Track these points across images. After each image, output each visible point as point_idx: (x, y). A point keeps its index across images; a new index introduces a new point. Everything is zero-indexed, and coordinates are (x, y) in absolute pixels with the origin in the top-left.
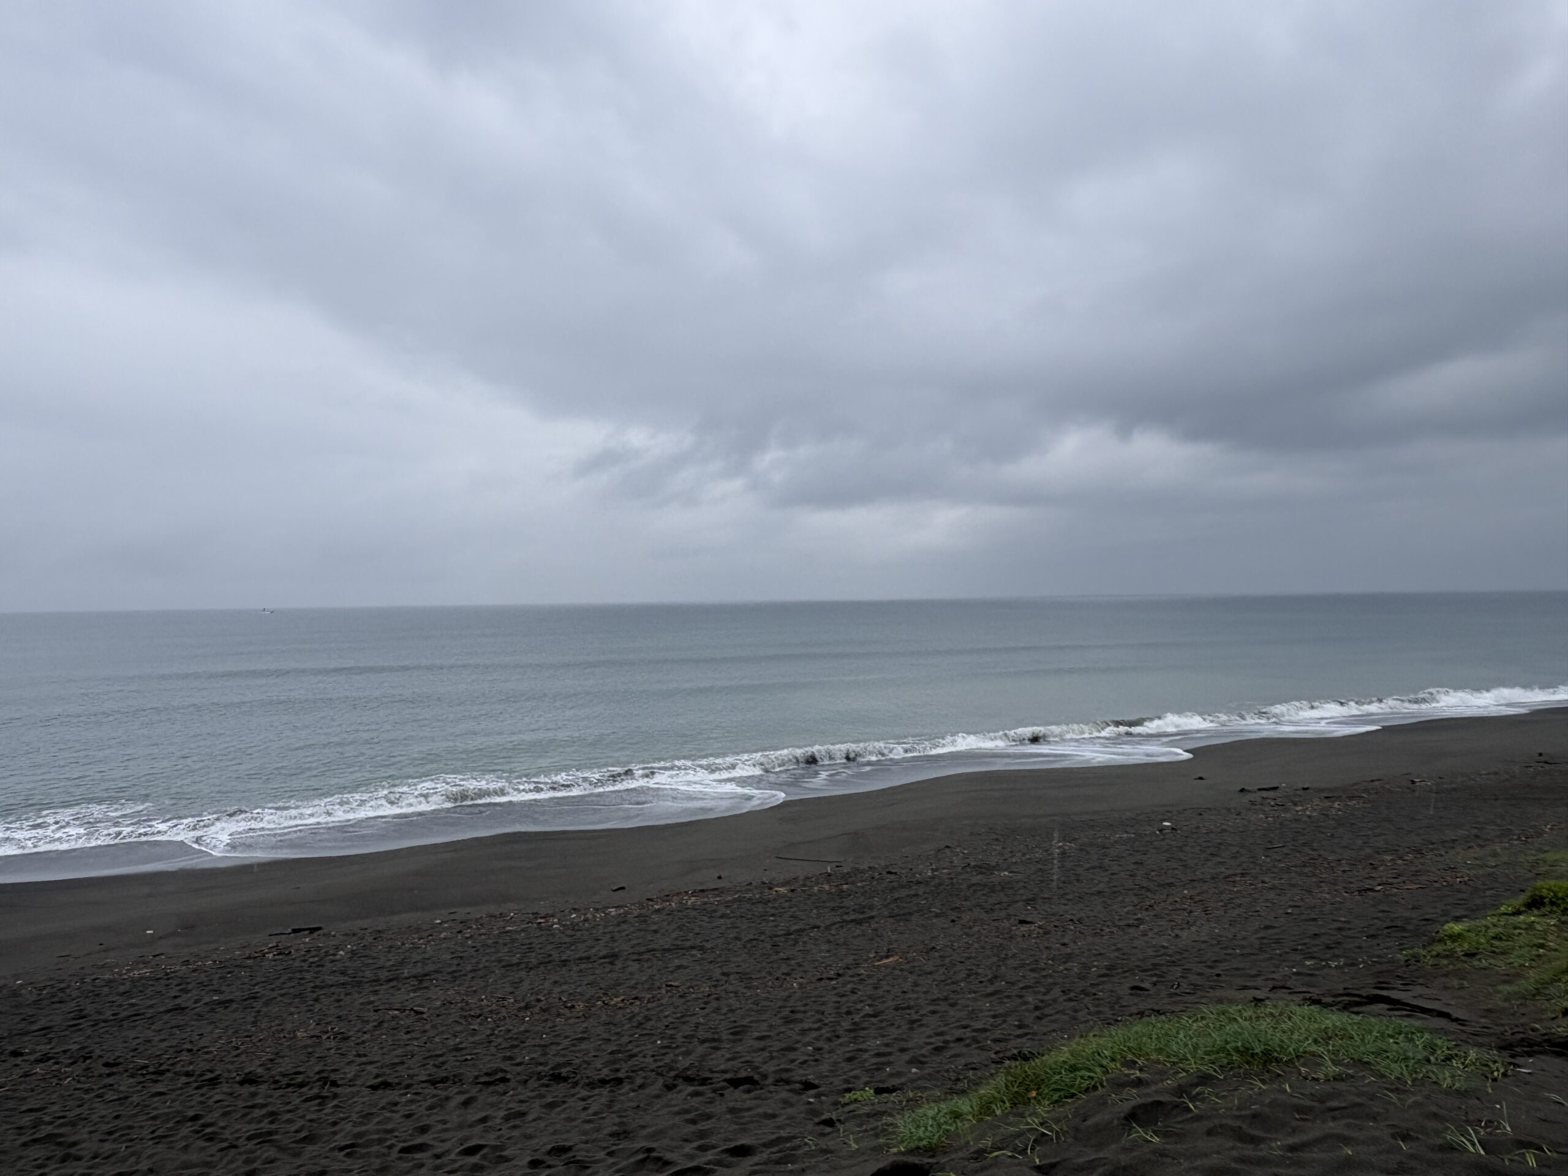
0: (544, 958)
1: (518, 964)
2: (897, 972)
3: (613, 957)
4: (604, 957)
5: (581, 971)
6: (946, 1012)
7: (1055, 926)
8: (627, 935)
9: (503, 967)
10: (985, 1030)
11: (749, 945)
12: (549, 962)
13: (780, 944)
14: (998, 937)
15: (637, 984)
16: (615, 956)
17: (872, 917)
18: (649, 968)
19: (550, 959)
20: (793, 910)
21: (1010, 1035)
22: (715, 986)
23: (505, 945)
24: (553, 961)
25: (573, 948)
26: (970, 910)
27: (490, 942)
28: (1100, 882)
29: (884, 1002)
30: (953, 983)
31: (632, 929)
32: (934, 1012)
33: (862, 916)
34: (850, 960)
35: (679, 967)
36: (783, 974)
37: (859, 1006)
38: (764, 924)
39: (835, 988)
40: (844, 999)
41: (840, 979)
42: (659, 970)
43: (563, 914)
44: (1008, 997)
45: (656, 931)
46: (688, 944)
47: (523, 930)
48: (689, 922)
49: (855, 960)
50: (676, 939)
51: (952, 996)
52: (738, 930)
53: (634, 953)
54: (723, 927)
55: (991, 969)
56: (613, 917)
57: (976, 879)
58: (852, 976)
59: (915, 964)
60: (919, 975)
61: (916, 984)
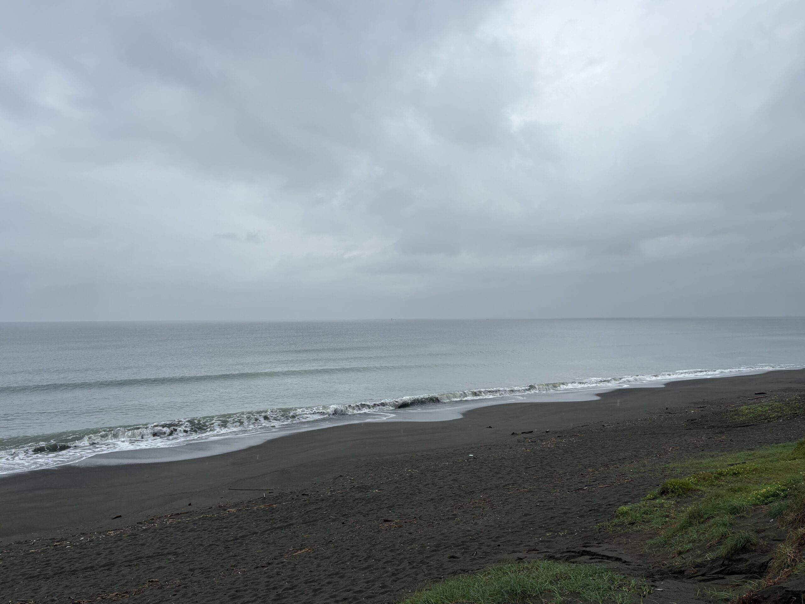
0: (58, 570)
1: (38, 576)
2: (307, 559)
3: (110, 565)
4: (104, 566)
5: (86, 577)
6: (338, 582)
7: (405, 522)
8: (122, 549)
9: (26, 579)
10: (360, 592)
11: (209, 549)
12: (61, 573)
13: (230, 546)
14: (370, 532)
15: (127, 582)
16: (113, 564)
17: (292, 524)
18: (137, 570)
19: (63, 570)
20: (240, 523)
21: (376, 593)
22: (184, 579)
23: (29, 562)
24: (64, 572)
25: (81, 561)
26: (354, 515)
27: (16, 562)
28: (432, 493)
29: (297, 579)
30: (342, 563)
31: (125, 544)
32: (329, 583)
33: (286, 524)
34: (277, 553)
35: (158, 568)
36: (232, 566)
37: (281, 584)
38: (220, 534)
39: (265, 573)
40: (272, 579)
41: (270, 567)
42: (144, 571)
43: (73, 538)
44: (376, 569)
45: (143, 545)
46: (166, 551)
47: (43, 551)
48: (167, 536)
49: (280, 553)
50: (158, 548)
51: (341, 572)
52: (201, 539)
53: (125, 561)
54: (191, 538)
55: (366, 552)
56: (112, 537)
57: (358, 495)
58: (278, 564)
59: (318, 553)
60: (321, 560)
61: (319, 566)
